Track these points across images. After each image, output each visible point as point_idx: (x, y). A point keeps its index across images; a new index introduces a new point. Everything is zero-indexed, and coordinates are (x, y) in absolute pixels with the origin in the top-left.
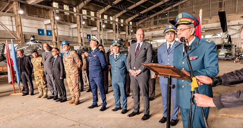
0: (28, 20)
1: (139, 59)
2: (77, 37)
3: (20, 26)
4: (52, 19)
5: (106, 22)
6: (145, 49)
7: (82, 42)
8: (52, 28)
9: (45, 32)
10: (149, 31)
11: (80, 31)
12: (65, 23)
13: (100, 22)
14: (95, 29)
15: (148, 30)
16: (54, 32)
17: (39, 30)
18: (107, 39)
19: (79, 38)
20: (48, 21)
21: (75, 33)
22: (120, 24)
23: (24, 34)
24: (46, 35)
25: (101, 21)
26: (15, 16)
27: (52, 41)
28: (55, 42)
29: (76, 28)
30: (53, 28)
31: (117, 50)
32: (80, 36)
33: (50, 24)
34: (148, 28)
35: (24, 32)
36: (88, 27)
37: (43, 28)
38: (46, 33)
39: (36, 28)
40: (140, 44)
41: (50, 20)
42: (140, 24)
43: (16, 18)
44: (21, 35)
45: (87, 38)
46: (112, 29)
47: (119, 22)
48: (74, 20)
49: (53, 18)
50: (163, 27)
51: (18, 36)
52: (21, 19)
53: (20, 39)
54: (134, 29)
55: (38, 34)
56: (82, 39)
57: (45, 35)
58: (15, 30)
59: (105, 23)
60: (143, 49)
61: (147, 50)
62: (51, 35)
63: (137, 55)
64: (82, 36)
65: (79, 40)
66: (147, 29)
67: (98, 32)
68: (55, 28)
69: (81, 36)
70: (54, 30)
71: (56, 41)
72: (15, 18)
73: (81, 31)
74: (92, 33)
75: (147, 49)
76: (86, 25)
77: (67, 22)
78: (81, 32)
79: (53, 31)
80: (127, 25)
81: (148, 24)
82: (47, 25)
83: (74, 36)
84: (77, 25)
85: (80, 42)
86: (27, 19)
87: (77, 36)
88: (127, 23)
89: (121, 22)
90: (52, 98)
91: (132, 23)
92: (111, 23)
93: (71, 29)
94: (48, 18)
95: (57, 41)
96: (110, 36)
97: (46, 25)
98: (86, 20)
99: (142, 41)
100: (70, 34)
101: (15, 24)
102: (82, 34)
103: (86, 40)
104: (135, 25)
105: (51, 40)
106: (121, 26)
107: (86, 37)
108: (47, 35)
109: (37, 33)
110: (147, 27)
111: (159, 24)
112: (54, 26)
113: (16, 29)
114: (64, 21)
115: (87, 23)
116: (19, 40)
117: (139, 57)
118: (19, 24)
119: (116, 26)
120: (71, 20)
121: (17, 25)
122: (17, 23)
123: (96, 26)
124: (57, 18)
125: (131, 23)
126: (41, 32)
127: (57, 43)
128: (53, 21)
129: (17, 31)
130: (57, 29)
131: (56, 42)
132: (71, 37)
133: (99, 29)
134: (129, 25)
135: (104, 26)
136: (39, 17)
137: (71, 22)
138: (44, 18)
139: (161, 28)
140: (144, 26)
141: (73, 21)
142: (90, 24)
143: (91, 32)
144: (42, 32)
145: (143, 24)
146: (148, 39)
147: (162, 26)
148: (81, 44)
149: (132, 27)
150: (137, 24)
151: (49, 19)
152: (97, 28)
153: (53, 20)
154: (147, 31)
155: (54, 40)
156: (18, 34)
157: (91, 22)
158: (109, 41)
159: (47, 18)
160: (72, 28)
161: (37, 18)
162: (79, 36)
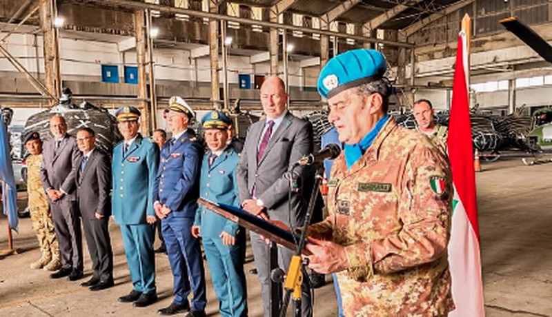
0: (78, 41)
1: (268, 171)
2: (208, 84)
3: (55, 60)
4: (140, 35)
5: (298, 34)
6: (285, 140)
7: (222, 98)
8: (138, 61)
9: (121, 73)
10: (444, 57)
11: (217, 67)
12: (176, 45)
13: (280, 37)
14: (264, 56)
15: (440, 54)
16: (144, 70)
17: (105, 68)
18: (301, 85)
19: (214, 85)
20: (130, 42)
21: (202, 72)
22: (344, 39)
23: (63, 81)
24: (123, 80)
25: (283, 33)
26: (44, 32)
27: (136, 97)
28: (145, 101)
29: (208, 57)
30: (140, 62)
31: (219, 141)
32: (218, 79)
33: (134, 50)
34: (439, 47)
35: (63, 75)
36: (241, 51)
37: (116, 60)
38: (123, 76)
39: (96, 62)
40: (273, 124)
41: (133, 39)
42: (413, 34)
43: (46, 38)
44: (57, 82)
45: (241, 87)
46: (317, 55)
47: (340, 32)
48: (201, 36)
49: (143, 32)
50: (493, 40)
51: (48, 85)
52: (59, 40)
53: (54, 94)
54: (392, 51)
55: (101, 79)
56: (221, 90)
57: (120, 80)
58: (42, 70)
59: (296, 38)
60: (282, 138)
61: (293, 142)
62: (135, 80)
63: (261, 157)
64: (222, 80)
65: (214, 93)
66: (435, 48)
67: (274, 64)
68: (148, 60)
69: (220, 82)
70: (144, 65)
71: (146, 98)
72: (44, 39)
73: (221, 64)
74: (254, 69)
75: (290, 140)
76: (236, 47)
77: (180, 41)
78: (220, 67)
79: (141, 69)
80: (368, 42)
81: (442, 32)
82: (127, 54)
83: (199, 80)
84: (210, 49)
85: (215, 97)
86: (76, 39)
87: (210, 81)
88: (368, 35)
89: (348, 32)
90: (66, 275)
91: (385, 33)
92: (316, 37)
93: (193, 61)
94: (131, 32)
95: (149, 96)
96: (310, 77)
97: (124, 52)
98: (236, 32)
99: (278, 115)
100: (188, 75)
101: (43, 56)
102: (222, 73)
103: (237, 90)
104: (397, 41)
105: (135, 94)
106: (346, 44)
107: (237, 82)
108: (126, 82)
109: (99, 77)
110: (435, 45)
111: (477, 32)
112: (143, 55)
113: (46, 69)
114: (174, 40)
115: (239, 41)
116: (50, 97)
117: (267, 164)
118: (53, 54)
119: (331, 45)
120: (194, 35)
121: (47, 56)
122: (47, 52)
123: (266, 49)
124: (154, 32)
125: (381, 34)
126: (109, 74)
127: (149, 103)
128: (143, 41)
129: (47, 72)
130: (152, 63)
131: (148, 100)
132: (192, 85)
133: (275, 59)
134: (373, 40)
135: (290, 48)
136: (106, 32)
137: (194, 41)
138: (119, 33)
139: (486, 46)
140: (427, 40)
141: (198, 38)
142: (248, 44)
143: (251, 66)
144: (111, 74)
145: (423, 35)
146: (441, 82)
147: (489, 38)
148: (218, 102)
149: (385, 45)
150: (402, 35)
151: (132, 35)
152: (271, 55)
153: (143, 36)
154: (436, 55)
155: (142, 94)
156: (48, 80)
157: (251, 37)
158: (306, 92)
159: (126, 34)
160: (196, 59)
161: (101, 35)
162: (214, 79)
